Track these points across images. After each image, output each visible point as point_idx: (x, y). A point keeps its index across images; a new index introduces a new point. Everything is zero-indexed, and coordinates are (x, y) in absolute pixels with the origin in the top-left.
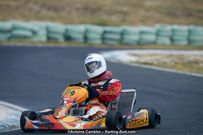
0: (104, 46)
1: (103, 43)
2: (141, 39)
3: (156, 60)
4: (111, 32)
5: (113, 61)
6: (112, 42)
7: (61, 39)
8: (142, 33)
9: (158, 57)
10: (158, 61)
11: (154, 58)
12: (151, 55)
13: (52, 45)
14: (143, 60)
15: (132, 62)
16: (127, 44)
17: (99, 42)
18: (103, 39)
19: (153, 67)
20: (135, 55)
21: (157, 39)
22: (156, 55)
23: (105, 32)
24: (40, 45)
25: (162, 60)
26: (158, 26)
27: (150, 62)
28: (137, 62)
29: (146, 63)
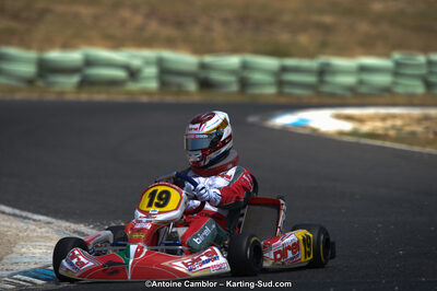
0: (283, 100)
1: (280, 93)
2: (361, 83)
3: (393, 127)
4: (296, 70)
5: (302, 131)
6: (298, 91)
7: (192, 86)
8: (363, 69)
9: (398, 123)
10: (399, 129)
11: (389, 123)
12: (384, 118)
13: (170, 99)
14: (366, 128)
15: (341, 133)
16: (332, 95)
17: (271, 90)
18: (280, 84)
19: (388, 144)
20: (349, 118)
21: (395, 83)
22: (394, 117)
23: (284, 69)
24: (145, 99)
25: (408, 129)
26: (397, 56)
27: (380, 132)
28: (354, 133)
29: (372, 135)
